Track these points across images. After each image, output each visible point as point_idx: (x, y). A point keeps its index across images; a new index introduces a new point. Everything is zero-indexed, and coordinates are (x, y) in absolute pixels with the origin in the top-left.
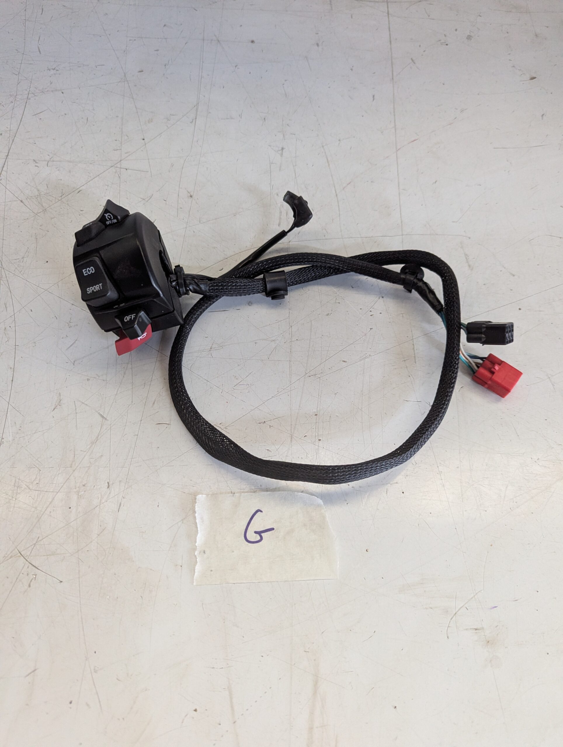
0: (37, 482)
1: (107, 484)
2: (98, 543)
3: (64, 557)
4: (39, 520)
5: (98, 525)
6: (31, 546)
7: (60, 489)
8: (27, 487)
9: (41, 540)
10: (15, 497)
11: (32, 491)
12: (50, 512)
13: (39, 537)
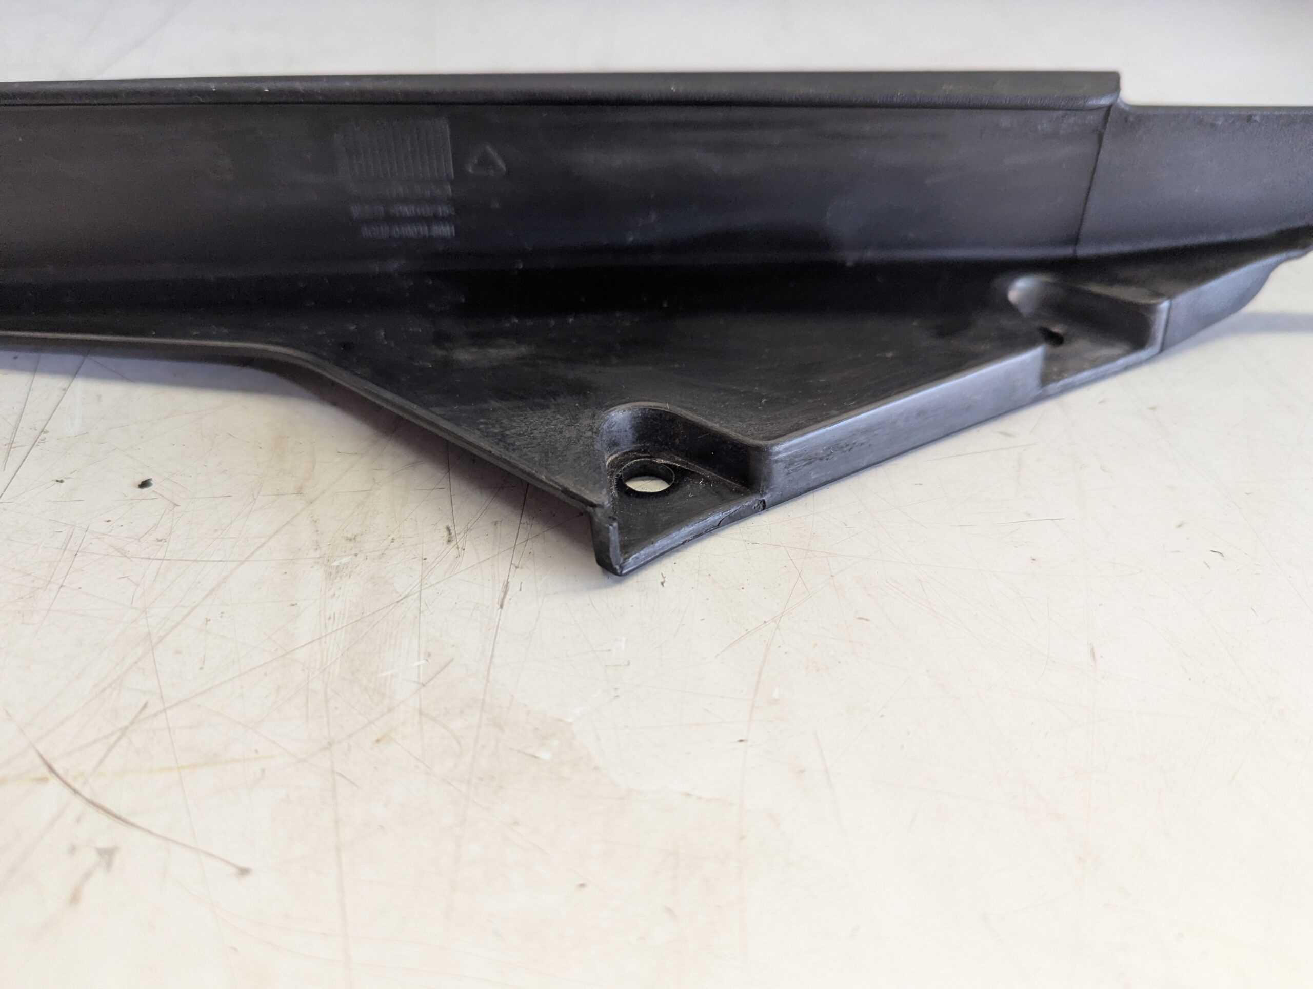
0: (160, 539)
1: (446, 533)
2: (420, 713)
3: (263, 771)
4: (152, 650)
5: (419, 653)
6: (107, 737)
7: (253, 553)
8: (117, 550)
9: (155, 715)
10: (60, 582)
11: (132, 561)
12: (208, 620)
13: (145, 706)
